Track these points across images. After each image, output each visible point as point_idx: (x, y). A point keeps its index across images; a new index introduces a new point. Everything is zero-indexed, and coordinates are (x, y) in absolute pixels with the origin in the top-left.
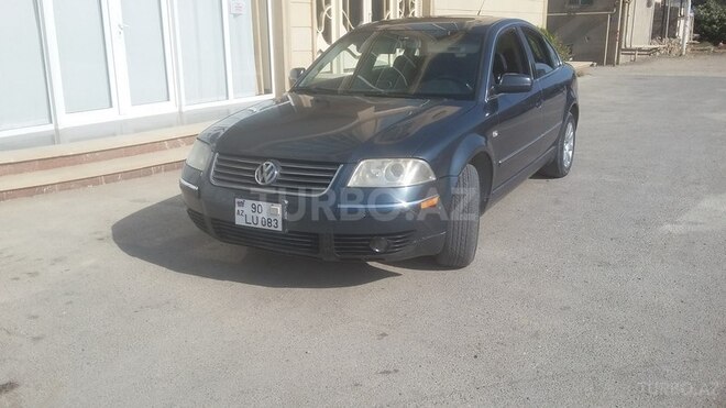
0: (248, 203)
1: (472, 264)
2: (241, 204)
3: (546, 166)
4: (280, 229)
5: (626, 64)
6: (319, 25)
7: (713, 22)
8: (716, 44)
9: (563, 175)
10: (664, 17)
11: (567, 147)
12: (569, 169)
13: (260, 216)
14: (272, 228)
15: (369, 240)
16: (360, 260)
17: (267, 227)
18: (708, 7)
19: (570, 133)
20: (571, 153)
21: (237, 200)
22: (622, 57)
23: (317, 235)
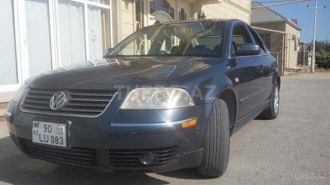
0: (42, 124)
1: (225, 174)
2: (37, 125)
3: (264, 112)
4: (64, 145)
5: (287, 75)
6: (138, 48)
7: (324, 59)
8: (326, 69)
9: (275, 118)
10: (302, 56)
11: (275, 102)
12: (277, 114)
13: (50, 135)
14: (59, 145)
15: (138, 155)
16: (131, 171)
17: (54, 144)
18: (321, 53)
19: (277, 94)
20: (277, 105)
21: (34, 122)
22: (285, 72)
23: (94, 150)
